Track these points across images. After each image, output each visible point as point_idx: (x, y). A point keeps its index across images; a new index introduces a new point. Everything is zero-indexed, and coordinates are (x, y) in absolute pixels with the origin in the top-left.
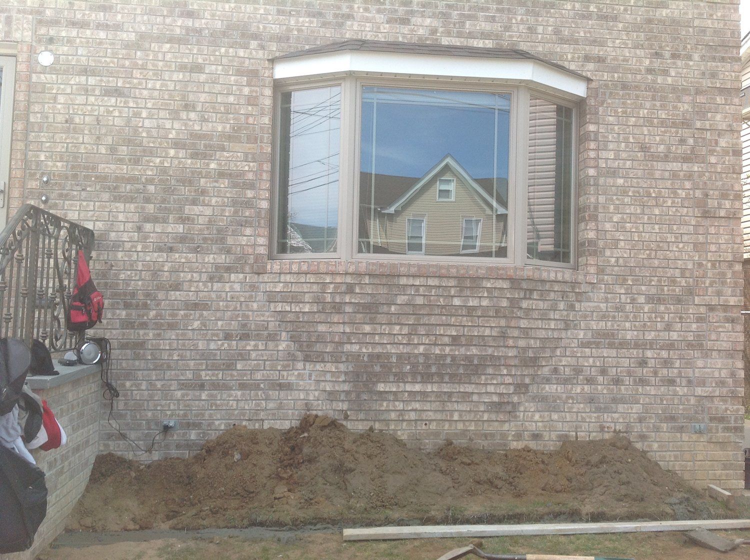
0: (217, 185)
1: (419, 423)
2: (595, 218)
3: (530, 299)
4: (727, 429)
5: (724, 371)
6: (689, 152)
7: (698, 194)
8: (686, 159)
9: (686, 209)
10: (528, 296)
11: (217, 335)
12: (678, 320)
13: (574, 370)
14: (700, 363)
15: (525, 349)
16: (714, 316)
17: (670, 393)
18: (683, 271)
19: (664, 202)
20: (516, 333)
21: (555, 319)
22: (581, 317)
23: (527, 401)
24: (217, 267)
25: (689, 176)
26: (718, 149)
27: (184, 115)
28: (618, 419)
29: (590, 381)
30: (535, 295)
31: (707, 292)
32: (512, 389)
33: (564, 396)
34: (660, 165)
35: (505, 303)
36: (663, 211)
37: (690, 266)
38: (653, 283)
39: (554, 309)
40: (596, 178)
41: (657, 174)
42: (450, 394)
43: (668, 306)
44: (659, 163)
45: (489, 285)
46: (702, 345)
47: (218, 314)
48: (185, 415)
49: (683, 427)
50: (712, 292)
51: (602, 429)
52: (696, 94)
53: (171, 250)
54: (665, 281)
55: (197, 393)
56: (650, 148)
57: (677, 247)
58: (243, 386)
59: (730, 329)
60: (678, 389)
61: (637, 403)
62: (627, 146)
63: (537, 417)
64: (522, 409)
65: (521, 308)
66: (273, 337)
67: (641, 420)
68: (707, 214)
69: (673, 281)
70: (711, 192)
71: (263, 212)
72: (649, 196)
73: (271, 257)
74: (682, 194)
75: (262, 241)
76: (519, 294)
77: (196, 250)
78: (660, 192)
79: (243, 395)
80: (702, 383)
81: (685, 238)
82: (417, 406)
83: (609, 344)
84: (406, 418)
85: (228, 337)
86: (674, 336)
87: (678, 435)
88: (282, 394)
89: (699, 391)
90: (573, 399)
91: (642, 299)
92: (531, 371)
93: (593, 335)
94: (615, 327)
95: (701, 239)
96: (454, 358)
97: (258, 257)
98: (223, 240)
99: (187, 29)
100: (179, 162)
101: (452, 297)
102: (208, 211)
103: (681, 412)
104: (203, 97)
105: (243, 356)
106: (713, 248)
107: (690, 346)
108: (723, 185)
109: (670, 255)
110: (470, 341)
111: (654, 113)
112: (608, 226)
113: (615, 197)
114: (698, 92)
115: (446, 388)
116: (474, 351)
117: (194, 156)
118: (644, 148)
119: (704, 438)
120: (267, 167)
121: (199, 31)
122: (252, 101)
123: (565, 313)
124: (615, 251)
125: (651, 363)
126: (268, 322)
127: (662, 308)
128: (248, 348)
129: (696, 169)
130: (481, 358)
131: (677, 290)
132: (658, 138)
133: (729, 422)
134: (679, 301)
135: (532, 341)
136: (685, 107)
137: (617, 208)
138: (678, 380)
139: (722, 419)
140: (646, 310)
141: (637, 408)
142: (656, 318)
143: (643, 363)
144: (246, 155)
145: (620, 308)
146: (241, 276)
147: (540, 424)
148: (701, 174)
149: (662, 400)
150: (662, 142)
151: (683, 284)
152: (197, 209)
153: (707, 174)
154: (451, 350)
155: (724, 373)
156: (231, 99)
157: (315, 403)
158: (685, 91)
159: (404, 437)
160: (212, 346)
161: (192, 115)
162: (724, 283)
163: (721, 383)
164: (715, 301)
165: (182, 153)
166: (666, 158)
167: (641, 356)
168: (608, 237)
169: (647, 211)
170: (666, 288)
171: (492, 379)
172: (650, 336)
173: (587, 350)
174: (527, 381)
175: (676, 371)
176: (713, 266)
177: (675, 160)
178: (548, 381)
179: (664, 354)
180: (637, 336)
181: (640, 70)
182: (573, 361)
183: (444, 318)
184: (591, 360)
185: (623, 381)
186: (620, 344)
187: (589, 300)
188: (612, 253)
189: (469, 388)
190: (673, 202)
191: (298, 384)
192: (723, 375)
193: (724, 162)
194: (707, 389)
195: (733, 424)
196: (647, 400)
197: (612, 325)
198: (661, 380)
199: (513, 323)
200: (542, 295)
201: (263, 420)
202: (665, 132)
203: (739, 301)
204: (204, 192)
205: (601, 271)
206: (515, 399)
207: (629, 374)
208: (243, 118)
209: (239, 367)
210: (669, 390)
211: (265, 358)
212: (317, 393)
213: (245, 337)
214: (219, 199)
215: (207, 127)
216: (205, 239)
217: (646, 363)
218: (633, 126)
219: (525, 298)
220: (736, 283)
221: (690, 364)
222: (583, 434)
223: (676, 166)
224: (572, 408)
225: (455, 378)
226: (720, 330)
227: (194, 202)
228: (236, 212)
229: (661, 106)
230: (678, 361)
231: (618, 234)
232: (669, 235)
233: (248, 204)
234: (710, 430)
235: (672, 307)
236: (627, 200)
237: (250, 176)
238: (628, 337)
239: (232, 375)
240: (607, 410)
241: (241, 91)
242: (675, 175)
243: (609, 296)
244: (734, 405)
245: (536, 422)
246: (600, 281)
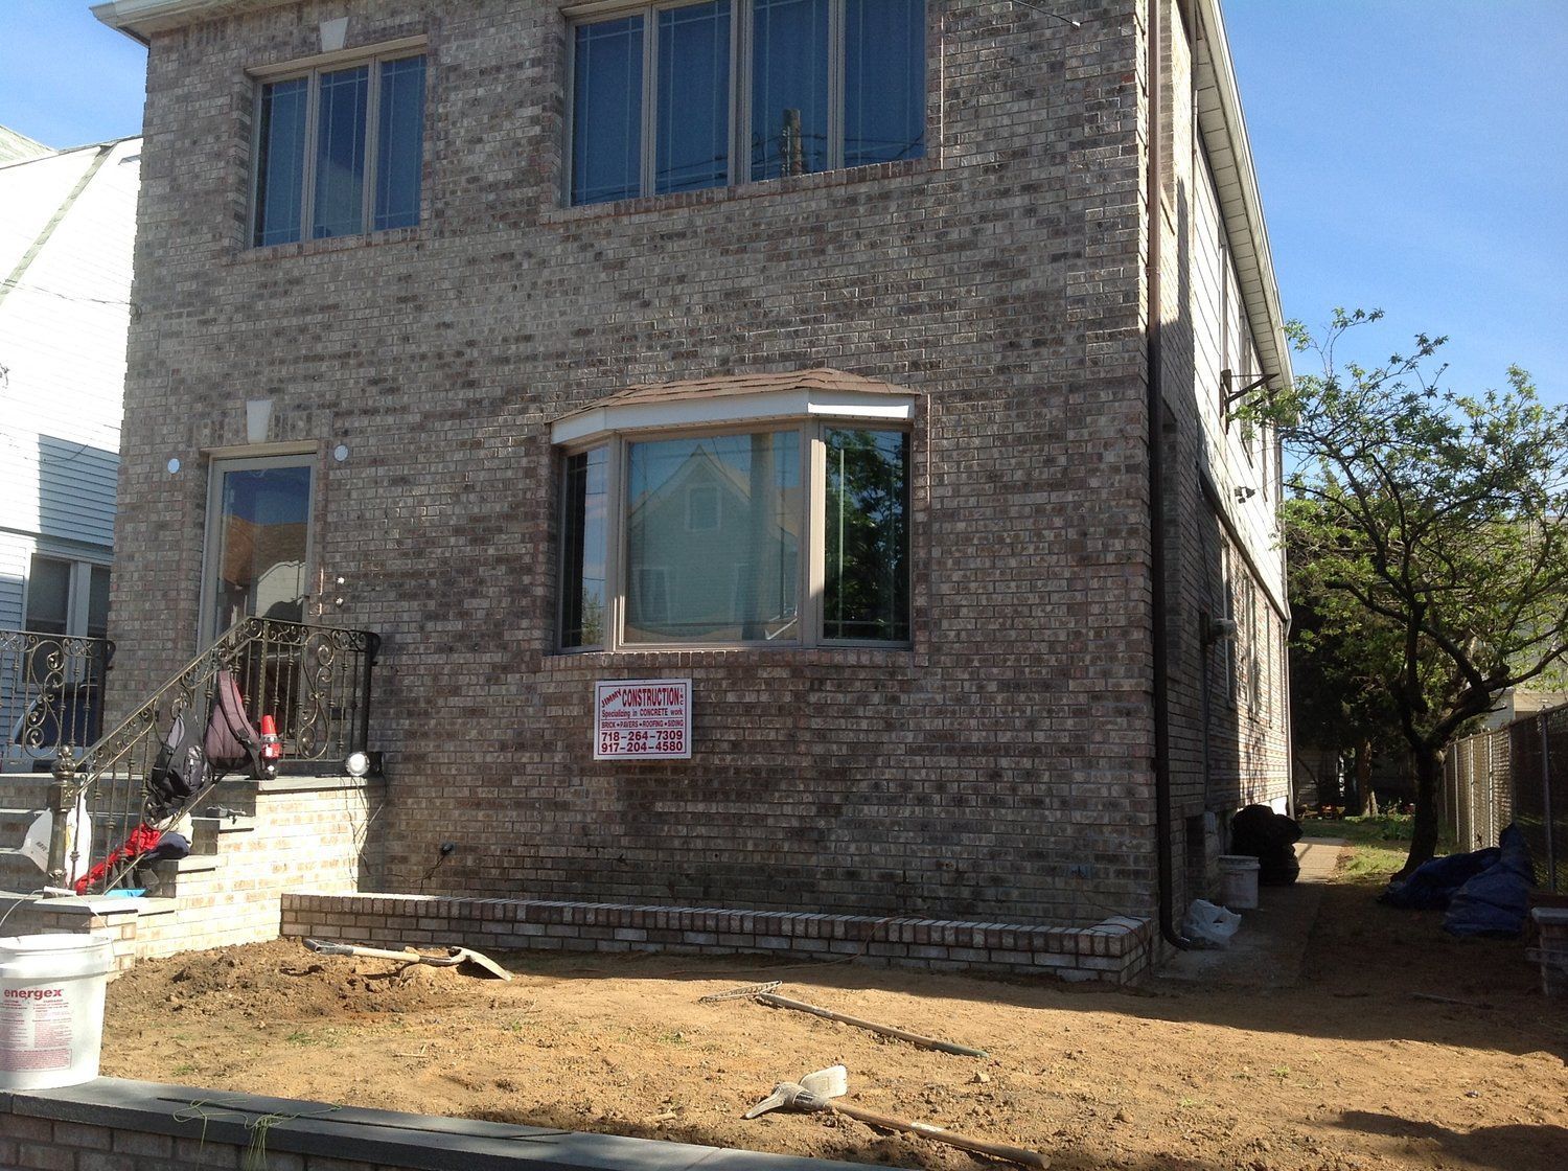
0: (494, 572)
1: (708, 853)
2: (925, 578)
3: (820, 690)
4: (1119, 873)
5: (1116, 787)
6: (1059, 476)
7: (1072, 534)
8: (1054, 486)
9: (1055, 557)
10: (816, 687)
11: (493, 746)
12: (1045, 714)
13: (901, 785)
14: (1079, 776)
15: (825, 758)
16: (1097, 710)
17: (1036, 819)
18: (1052, 645)
19: (1023, 549)
20: (807, 736)
21: (867, 718)
22: (910, 712)
23: (840, 828)
24: (494, 666)
25: (1060, 509)
26: (1102, 466)
27: (464, 498)
28: (961, 853)
29: (923, 800)
30: (828, 686)
31: (1087, 673)
32: (814, 809)
33: (888, 820)
34: (1017, 499)
35: (788, 698)
36: (1021, 561)
37: (1063, 637)
38: (1009, 663)
39: (863, 700)
40: (927, 525)
41: (1013, 512)
42: (740, 817)
43: (1031, 695)
44: (1016, 496)
45: (765, 675)
46: (1083, 749)
47: (495, 721)
48: (462, 838)
49: (1055, 868)
50: (1095, 673)
51: (939, 866)
52: (1071, 391)
53: (451, 649)
54: (1025, 660)
55: (474, 813)
56: (1002, 476)
57: (1043, 611)
58: (518, 805)
59: (1125, 725)
60: (1047, 813)
61: (988, 831)
62: (969, 478)
63: (852, 848)
64: (833, 837)
65: (809, 704)
66: (548, 747)
67: (993, 856)
68: (1084, 561)
69: (1037, 659)
70: (1092, 530)
71: (538, 602)
72: (1001, 541)
73: (554, 652)
74: (1049, 535)
75: (537, 634)
76: (803, 684)
77: (474, 649)
78: (1017, 536)
79: (518, 815)
80: (1083, 804)
81: (1055, 598)
82: (702, 830)
83: (947, 749)
84: (692, 846)
85: (503, 747)
86: (1040, 737)
87: (1049, 879)
88: (559, 815)
89: (1077, 816)
90: (899, 825)
91: (992, 687)
92: (841, 786)
93: (925, 737)
94: (956, 726)
95: (1079, 597)
96: (737, 771)
97: (533, 652)
98: (500, 635)
99: (468, 402)
100: (460, 552)
101: (726, 691)
102: (485, 604)
103: (1051, 846)
104: (482, 475)
105: (519, 769)
106: (1096, 609)
107: (1065, 751)
108: (1111, 517)
109: (1034, 623)
110: (754, 747)
111: (1008, 427)
112: (945, 588)
113: (954, 549)
114: (1073, 389)
115: (733, 808)
116: (760, 760)
117: (474, 541)
118: (993, 477)
119: (1088, 886)
120: (543, 547)
121: (479, 402)
122: (530, 473)
123: (883, 708)
124: (956, 621)
125: (1008, 776)
126: (543, 729)
127: (1022, 697)
128: (524, 760)
129: (1070, 498)
130: (772, 771)
131: (1044, 672)
132: (1013, 461)
133: (1125, 863)
134: (1046, 686)
135: (835, 747)
136: (1053, 412)
137: (957, 562)
138: (1047, 800)
139: (1114, 859)
140: (999, 701)
141: (987, 840)
142: (1013, 711)
143: (995, 775)
144: (523, 535)
145: (961, 700)
146: (518, 676)
147: (856, 858)
148: (1077, 505)
149: (1023, 829)
150: (1020, 465)
151: (1053, 662)
152: (475, 603)
153: (1086, 504)
154: (733, 760)
155: (1116, 791)
156: (509, 473)
157: (593, 827)
158: (1054, 389)
159: (692, 870)
160: (489, 759)
161: (472, 497)
162: (1113, 659)
163: (1112, 805)
164: (1100, 686)
165: (462, 540)
166: (1026, 487)
167: (992, 766)
168: (946, 602)
169: (999, 564)
170: (1027, 670)
171: (788, 797)
172: (1005, 737)
173: (917, 758)
174: (837, 799)
175: (1043, 787)
176: (1098, 635)
177: (1039, 488)
178: (866, 800)
179: (1026, 763)
180: (987, 738)
181: (988, 371)
182: (900, 775)
183: (719, 718)
184: (924, 772)
185: (967, 801)
186: (964, 749)
187: (921, 689)
188: (950, 625)
189: (762, 809)
190: (1037, 548)
191: (575, 804)
192: (1114, 794)
193: (1113, 484)
194: (1090, 813)
195: (1132, 867)
196: (1003, 828)
197: (952, 724)
198: (1023, 800)
199: (802, 723)
200: (839, 686)
201: (538, 846)
202: (1024, 451)
203: (1137, 684)
204: (482, 582)
205: (935, 649)
206: (822, 824)
207: (976, 791)
208: (521, 492)
209: (514, 782)
210: (1033, 815)
211: (541, 772)
212: (594, 815)
213: (521, 747)
214: (497, 589)
215: (486, 509)
216: (482, 636)
217: (1000, 776)
218: (977, 449)
219: (812, 689)
220: (1131, 659)
221: (1065, 777)
222: (913, 873)
223: (1039, 498)
224: (898, 838)
225: (741, 796)
226: (1109, 727)
227: (473, 594)
228: (513, 602)
229: (1017, 416)
230: (1047, 773)
231: (958, 598)
232: (1030, 596)
233: (525, 591)
234: (1096, 875)
235: (1036, 696)
236: (971, 550)
237: (527, 559)
238: (974, 740)
239: (507, 792)
240: (945, 840)
241: (519, 463)
242: (1039, 510)
243: (948, 683)
244: (1135, 837)
245: (852, 855)
246: (934, 664)
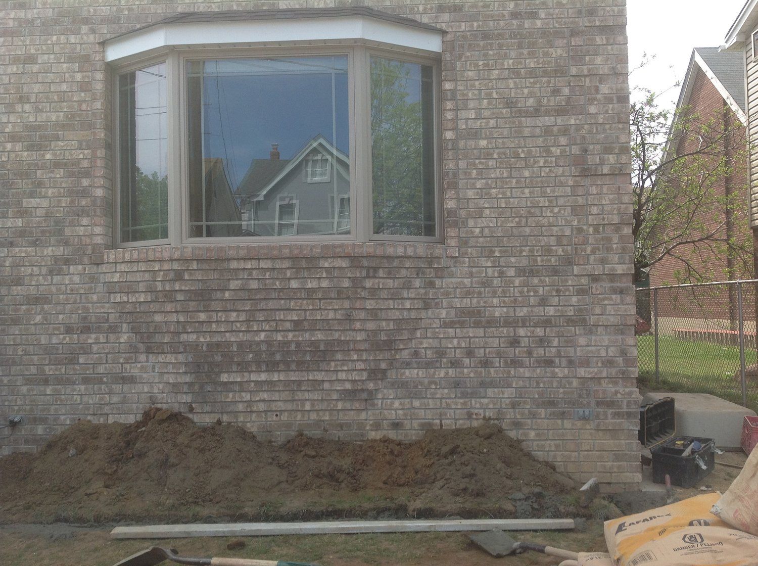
0: (53, 175)
1: (269, 413)
2: (454, 186)
3: (374, 277)
4: (617, 415)
5: (612, 349)
6: (563, 103)
7: (575, 150)
8: (560, 111)
9: (561, 169)
10: (371, 274)
11: (58, 329)
12: (554, 294)
13: (436, 353)
14: (582, 341)
15: (375, 332)
16: (597, 288)
17: (548, 375)
18: (559, 238)
19: (535, 162)
20: (362, 315)
21: (409, 299)
22: (443, 294)
23: (385, 388)
24: (56, 260)
25: (565, 131)
26: (599, 96)
27: (18, 108)
28: (487, 404)
29: (455, 364)
30: (381, 273)
31: (588, 260)
32: (365, 375)
33: (426, 381)
34: (529, 121)
35: (346, 283)
36: (533, 173)
37: (568, 232)
38: (524, 254)
39: (408, 286)
40: (455, 142)
41: (527, 132)
42: (299, 383)
43: (543, 278)
44: (528, 119)
45: (326, 265)
46: (584, 320)
47: (59, 308)
48: (32, 410)
49: (564, 413)
50: (595, 260)
51: (470, 416)
52: (572, 35)
53: (12, 244)
54: (537, 251)
55: (42, 388)
56: (516, 102)
57: (552, 212)
58: (86, 381)
59: (619, 301)
60: (557, 370)
61: (509, 386)
62: (489, 103)
63: (397, 404)
64: (380, 396)
65: (364, 288)
66: (114, 329)
67: (514, 405)
68: (586, 172)
69: (548, 250)
70: (591, 147)
71: (98, 200)
72: (517, 156)
73: (113, 246)
74: (556, 151)
75: (98, 230)
76: (360, 272)
77: (34, 244)
78: (530, 152)
79: (86, 389)
80: (586, 363)
81: (561, 201)
82: (265, 396)
83: (474, 323)
84: (255, 409)
85: (69, 330)
86: (551, 311)
87: (559, 422)
88: (126, 387)
89: (582, 372)
90: (436, 384)
91: (511, 272)
92: (387, 355)
93: (456, 314)
94: (482, 304)
95: (580, 200)
96: (298, 344)
97: (95, 247)
98: (60, 232)
99: (20, 21)
100: (16, 156)
101: (289, 279)
102: (45, 203)
103: (561, 396)
104: (37, 88)
105: (86, 350)
106: (595, 210)
107: (570, 321)
108: (606, 137)
109: (544, 221)
110: (314, 326)
111: (521, 63)
112: (470, 194)
113: (477, 161)
114: (574, 33)
115: (294, 377)
116: (319, 336)
117: (30, 148)
118: (510, 103)
119: (591, 425)
120: (101, 153)
121: (31, 22)
122: (84, 87)
123: (423, 291)
124: (479, 220)
125: (525, 342)
126: (108, 313)
127: (536, 281)
128: (90, 341)
129: (572, 122)
130: (328, 343)
131: (553, 260)
132: (526, 91)
133: (620, 407)
134: (555, 272)
135: (384, 323)
136: (558, 52)
137: (480, 173)
138: (557, 360)
139: (611, 404)
140: (517, 283)
141: (508, 393)
142: (528, 292)
143: (515, 342)
144: (80, 142)
145: (486, 283)
146: (80, 267)
147: (401, 412)
148: (579, 128)
149: (538, 383)
150: (531, 95)
151: (560, 252)
152: (34, 202)
153: (586, 127)
154: (294, 336)
155: (612, 351)
156: (64, 87)
157: (160, 396)
158: (558, 34)
159: (254, 430)
160: (55, 340)
161: (27, 107)
162: (609, 249)
163: (609, 363)
164: (598, 270)
165: (18, 146)
166: (536, 112)
167: (512, 334)
168: (471, 205)
169: (514, 174)
170: (539, 259)
171: (343, 365)
172: (522, 312)
173: (450, 330)
174: (383, 366)
175: (553, 350)
176: (596, 231)
177: (548, 113)
178: (408, 365)
179: (539, 332)
180: (507, 312)
181: (504, 16)
182: (435, 343)
183: (283, 302)
184: (455, 341)
185: (492, 363)
186: (488, 322)
187: (452, 276)
188: (476, 223)
189: (319, 376)
190: (546, 162)
191: (141, 377)
192: (611, 354)
193: (607, 111)
194: (592, 370)
195: (625, 410)
196: (521, 382)
197: (478, 302)
198: (537, 361)
199: (358, 305)
200: (390, 273)
201: (107, 415)
202: (535, 83)
203: (629, 269)
204: (40, 184)
205: (463, 243)
206: (371, 386)
207: (499, 355)
208: (76, 104)
209: (81, 360)
210: (546, 372)
211: (107, 351)
212: (161, 386)
213: (87, 330)
214: (55, 190)
215: (42, 118)
216: (43, 232)
217: (519, 343)
218: (496, 79)
219: (368, 277)
220: (624, 249)
221: (570, 342)
222: (448, 422)
223: (548, 121)
224: (436, 394)
225: (302, 366)
226: (606, 302)
227: (32, 195)
228: (72, 202)
229: (529, 54)
230: (557, 339)
231: (482, 201)
232: (541, 199)
233: (84, 193)
234: (597, 417)
235: (547, 279)
236: (491, 163)
237: (85, 164)
238: (497, 314)
239: (74, 369)
240: (474, 395)
241: (73, 77)
242: (547, 131)
243: (474, 270)
244: (626, 387)
245: (396, 410)
246: (463, 255)
